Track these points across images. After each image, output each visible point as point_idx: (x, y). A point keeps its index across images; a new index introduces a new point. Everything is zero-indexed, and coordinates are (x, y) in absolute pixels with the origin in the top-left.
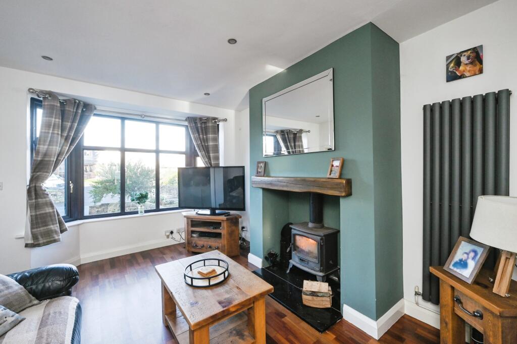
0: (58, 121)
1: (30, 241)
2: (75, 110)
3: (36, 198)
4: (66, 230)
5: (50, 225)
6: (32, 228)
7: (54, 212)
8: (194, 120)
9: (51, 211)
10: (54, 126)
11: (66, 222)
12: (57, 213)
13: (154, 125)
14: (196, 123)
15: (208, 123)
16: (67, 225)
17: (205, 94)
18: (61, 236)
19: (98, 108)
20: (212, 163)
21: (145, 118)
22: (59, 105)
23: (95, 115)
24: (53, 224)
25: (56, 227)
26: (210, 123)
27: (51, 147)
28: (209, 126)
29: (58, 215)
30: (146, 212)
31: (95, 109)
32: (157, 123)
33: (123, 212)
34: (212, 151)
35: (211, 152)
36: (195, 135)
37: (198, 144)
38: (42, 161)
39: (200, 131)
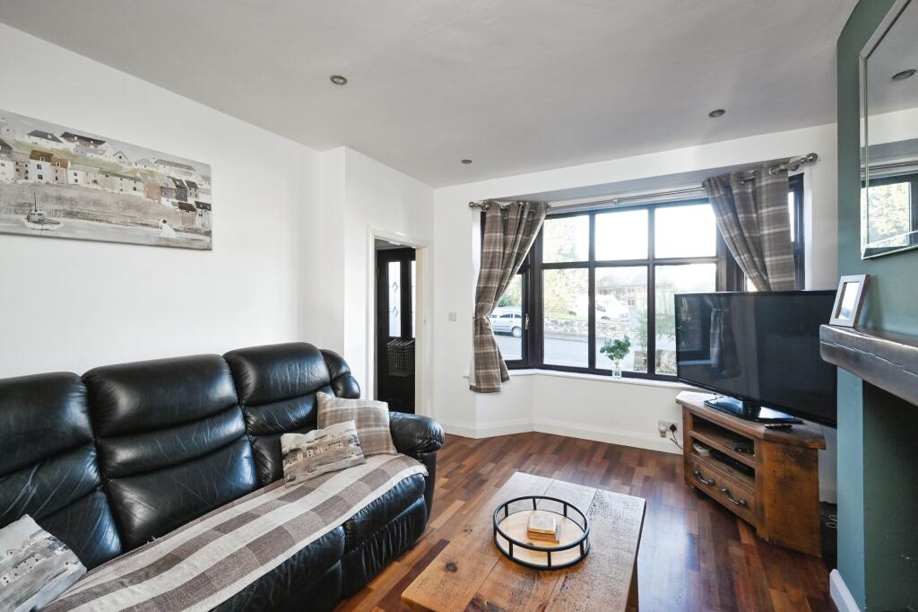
0: (499, 235)
1: (474, 384)
2: (519, 217)
3: (481, 334)
4: (507, 379)
5: (490, 368)
6: (476, 369)
7: (495, 352)
8: (722, 182)
9: (493, 350)
10: (495, 242)
11: (509, 369)
12: (500, 354)
13: (645, 212)
14: (728, 188)
15: (757, 180)
16: (510, 373)
17: (712, 115)
18: (502, 386)
19: (553, 205)
20: (771, 281)
21: (623, 204)
22: (499, 214)
23: (548, 217)
24: (494, 368)
25: (496, 372)
26: (763, 179)
27: (493, 270)
28: (761, 187)
29: (500, 357)
30: (625, 374)
31: (547, 207)
32: (651, 207)
33: (591, 369)
34: (770, 250)
35: (767, 253)
36: (725, 217)
37: (731, 238)
38: (485, 288)
39: (737, 203)
